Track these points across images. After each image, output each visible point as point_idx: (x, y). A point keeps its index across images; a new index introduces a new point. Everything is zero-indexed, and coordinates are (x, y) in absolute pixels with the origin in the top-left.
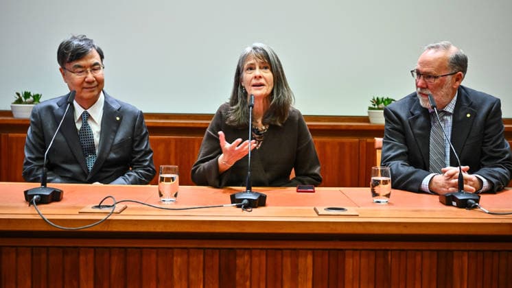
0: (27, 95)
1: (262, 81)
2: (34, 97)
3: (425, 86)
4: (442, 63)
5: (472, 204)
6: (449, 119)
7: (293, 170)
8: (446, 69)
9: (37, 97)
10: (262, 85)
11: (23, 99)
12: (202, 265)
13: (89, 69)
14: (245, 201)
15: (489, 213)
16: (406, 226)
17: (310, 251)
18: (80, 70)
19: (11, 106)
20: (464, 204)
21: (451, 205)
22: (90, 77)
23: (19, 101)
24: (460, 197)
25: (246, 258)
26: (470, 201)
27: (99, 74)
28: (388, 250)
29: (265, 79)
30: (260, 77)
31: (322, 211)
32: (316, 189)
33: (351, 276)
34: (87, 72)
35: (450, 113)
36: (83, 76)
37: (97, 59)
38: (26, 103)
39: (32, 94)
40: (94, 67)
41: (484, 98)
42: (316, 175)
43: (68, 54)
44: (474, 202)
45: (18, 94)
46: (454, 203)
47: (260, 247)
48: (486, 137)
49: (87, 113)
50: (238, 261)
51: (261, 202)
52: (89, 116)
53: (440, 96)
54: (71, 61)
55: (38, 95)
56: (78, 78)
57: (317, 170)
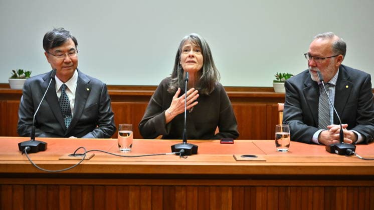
0: (21, 72)
1: (194, 59)
2: (26, 73)
3: (315, 65)
4: (327, 48)
5: (349, 152)
6: (333, 90)
7: (217, 127)
8: (331, 52)
9: (28, 74)
11: (18, 75)
12: (150, 198)
13: (67, 54)
14: (182, 151)
15: (362, 159)
16: (300, 169)
17: (230, 188)
18: (60, 54)
19: (9, 81)
20: (344, 152)
21: (334, 153)
22: (68, 59)
23: (15, 77)
24: (341, 147)
25: (183, 192)
26: (349, 150)
27: (74, 56)
28: (287, 186)
29: (197, 58)
30: (193, 57)
31: (239, 157)
32: (235, 141)
34: (65, 55)
35: (334, 85)
36: (62, 58)
37: (72, 46)
38: (20, 78)
39: (24, 71)
40: (71, 52)
41: (359, 73)
42: (234, 132)
43: (51, 42)
44: (351, 151)
45: (14, 71)
46: (337, 152)
47: (193, 184)
48: (360, 102)
49: (65, 85)
50: (177, 195)
51: (194, 151)
52: (66, 88)
53: (326, 72)
54: (54, 47)
55: (29, 72)
56: (58, 60)
57: (235, 128)
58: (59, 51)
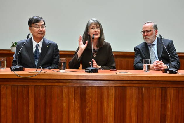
0: (16, 43)
1: (98, 33)
4: (151, 26)
10: (98, 34)
14: (90, 70)
15: (181, 74)
17: (114, 87)
18: (37, 26)
20: (171, 72)
23: (13, 46)
26: (174, 70)
27: (44, 29)
29: (98, 32)
30: (97, 31)
31: (118, 73)
33: (129, 97)
34: (40, 27)
36: (38, 29)
37: (43, 23)
40: (42, 26)
45: (13, 43)
46: (168, 72)
49: (38, 44)
54: (34, 23)
56: (36, 29)
57: (114, 65)
58: (37, 25)
